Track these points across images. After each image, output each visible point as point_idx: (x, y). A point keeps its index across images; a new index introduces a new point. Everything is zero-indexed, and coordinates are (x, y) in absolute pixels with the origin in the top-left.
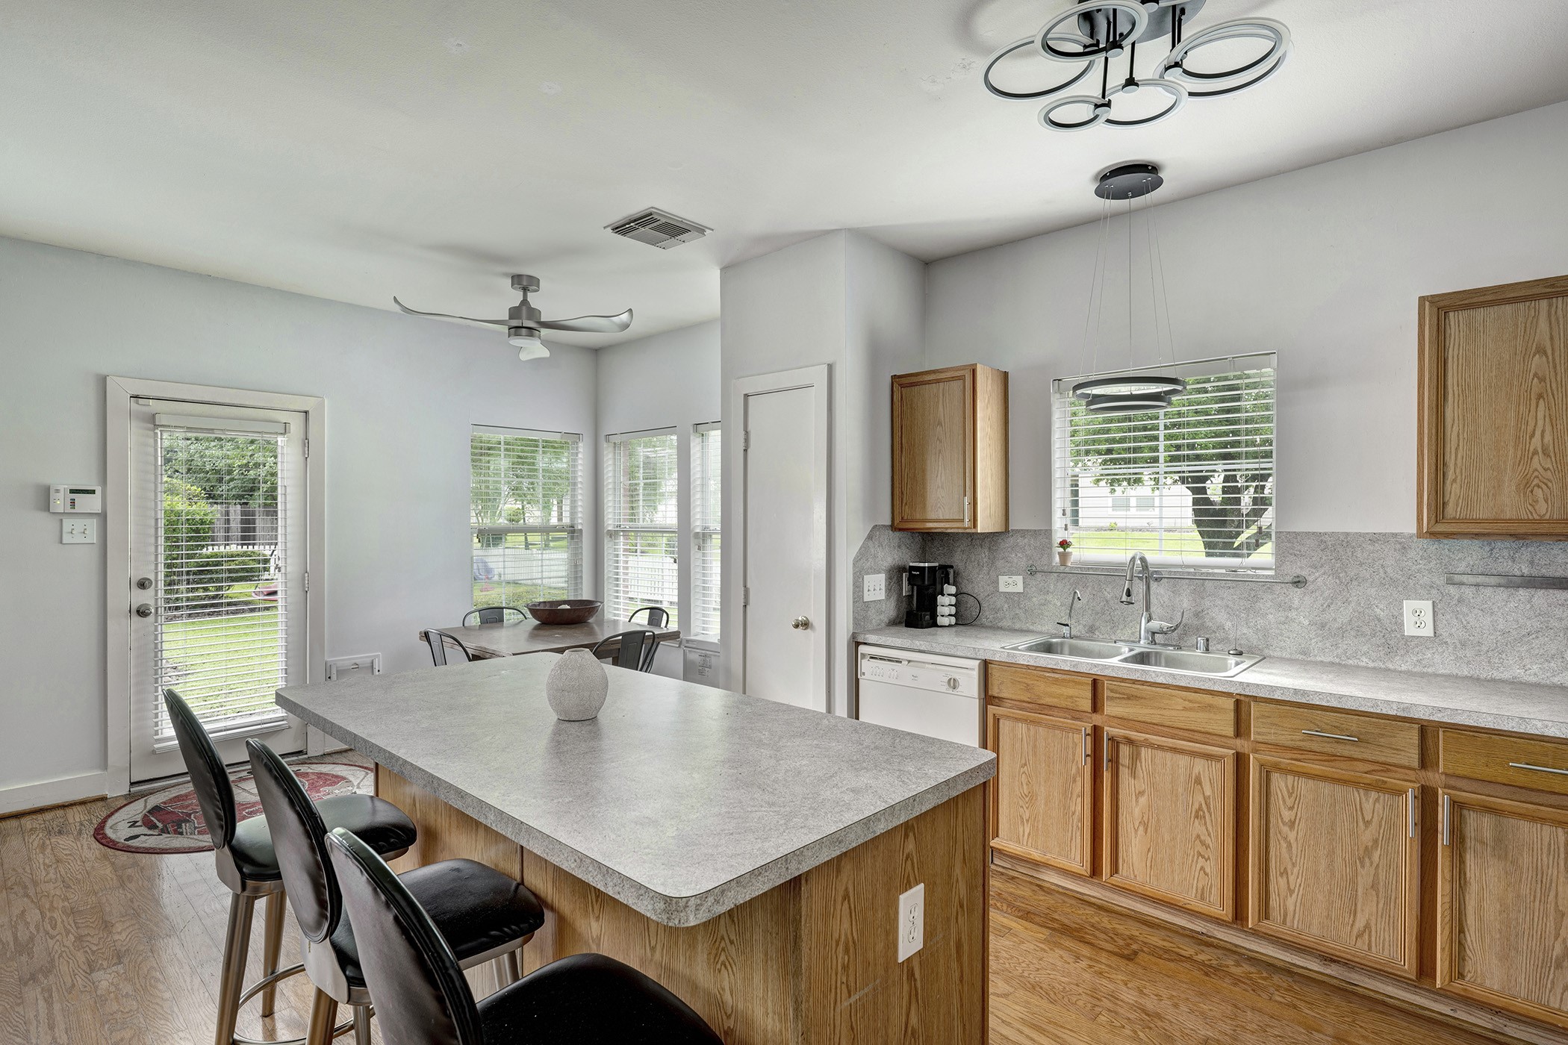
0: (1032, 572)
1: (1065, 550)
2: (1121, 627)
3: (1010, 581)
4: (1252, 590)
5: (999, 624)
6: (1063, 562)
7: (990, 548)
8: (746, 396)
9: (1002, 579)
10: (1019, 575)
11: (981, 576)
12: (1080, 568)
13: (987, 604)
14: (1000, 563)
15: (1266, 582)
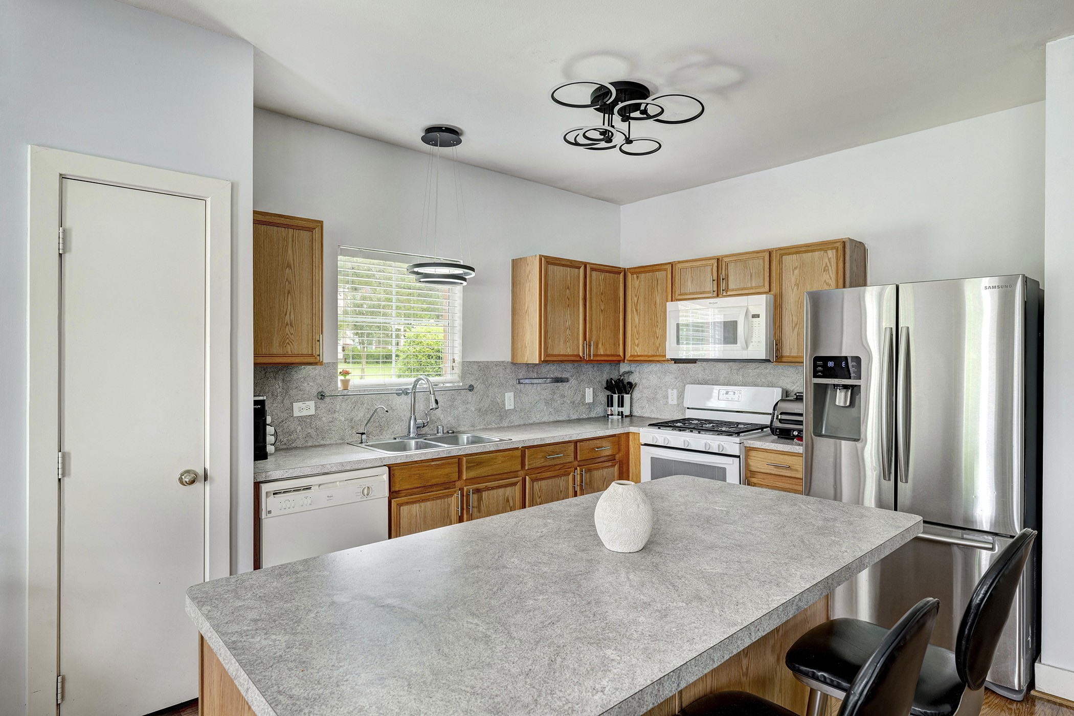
0: (322, 396)
1: (345, 377)
2: (386, 429)
3: (304, 406)
4: (452, 395)
5: (293, 445)
6: (346, 388)
7: (283, 379)
8: (63, 177)
9: (296, 406)
10: (311, 400)
11: (275, 405)
12: (359, 390)
13: (281, 429)
14: (293, 392)
15: (458, 390)
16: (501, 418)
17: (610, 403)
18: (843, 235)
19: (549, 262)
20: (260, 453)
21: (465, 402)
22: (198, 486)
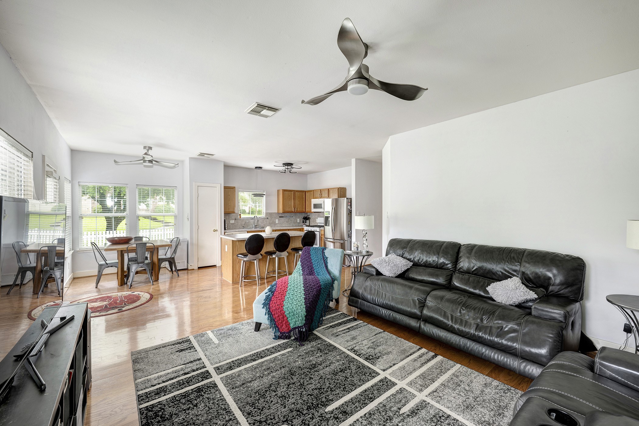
0: (236, 219)
1: (240, 216)
3: (232, 221)
5: (231, 227)
6: (240, 218)
7: (229, 216)
8: (198, 186)
10: (234, 220)
11: (228, 221)
12: (243, 218)
13: (229, 225)
14: (231, 218)
15: (264, 219)
16: (275, 225)
17: (303, 222)
18: (338, 187)
19: (284, 191)
20: (225, 229)
21: (266, 221)
22: (216, 232)
